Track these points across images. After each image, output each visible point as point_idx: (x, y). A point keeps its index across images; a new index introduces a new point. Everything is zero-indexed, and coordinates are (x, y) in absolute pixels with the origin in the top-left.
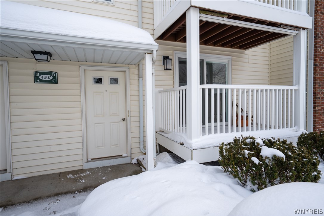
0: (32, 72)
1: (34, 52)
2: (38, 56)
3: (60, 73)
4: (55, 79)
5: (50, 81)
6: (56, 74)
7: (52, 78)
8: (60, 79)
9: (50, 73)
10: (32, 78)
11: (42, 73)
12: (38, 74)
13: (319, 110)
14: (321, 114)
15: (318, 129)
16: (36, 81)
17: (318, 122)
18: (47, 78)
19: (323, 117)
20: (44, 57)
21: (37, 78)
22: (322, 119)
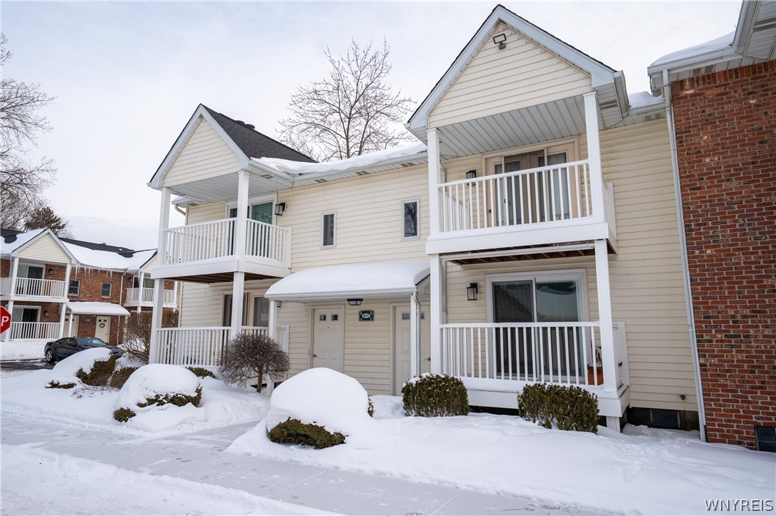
0: (357, 312)
1: (349, 300)
2: (351, 302)
3: (376, 312)
4: (372, 318)
5: (368, 319)
6: (373, 312)
7: (370, 316)
8: (376, 317)
9: (369, 312)
10: (358, 317)
11: (364, 312)
12: (361, 313)
13: (711, 365)
14: (719, 373)
15: (713, 403)
16: (360, 320)
17: (711, 387)
18: (366, 316)
19: (726, 380)
20: (354, 302)
21: (361, 316)
22: (726, 383)
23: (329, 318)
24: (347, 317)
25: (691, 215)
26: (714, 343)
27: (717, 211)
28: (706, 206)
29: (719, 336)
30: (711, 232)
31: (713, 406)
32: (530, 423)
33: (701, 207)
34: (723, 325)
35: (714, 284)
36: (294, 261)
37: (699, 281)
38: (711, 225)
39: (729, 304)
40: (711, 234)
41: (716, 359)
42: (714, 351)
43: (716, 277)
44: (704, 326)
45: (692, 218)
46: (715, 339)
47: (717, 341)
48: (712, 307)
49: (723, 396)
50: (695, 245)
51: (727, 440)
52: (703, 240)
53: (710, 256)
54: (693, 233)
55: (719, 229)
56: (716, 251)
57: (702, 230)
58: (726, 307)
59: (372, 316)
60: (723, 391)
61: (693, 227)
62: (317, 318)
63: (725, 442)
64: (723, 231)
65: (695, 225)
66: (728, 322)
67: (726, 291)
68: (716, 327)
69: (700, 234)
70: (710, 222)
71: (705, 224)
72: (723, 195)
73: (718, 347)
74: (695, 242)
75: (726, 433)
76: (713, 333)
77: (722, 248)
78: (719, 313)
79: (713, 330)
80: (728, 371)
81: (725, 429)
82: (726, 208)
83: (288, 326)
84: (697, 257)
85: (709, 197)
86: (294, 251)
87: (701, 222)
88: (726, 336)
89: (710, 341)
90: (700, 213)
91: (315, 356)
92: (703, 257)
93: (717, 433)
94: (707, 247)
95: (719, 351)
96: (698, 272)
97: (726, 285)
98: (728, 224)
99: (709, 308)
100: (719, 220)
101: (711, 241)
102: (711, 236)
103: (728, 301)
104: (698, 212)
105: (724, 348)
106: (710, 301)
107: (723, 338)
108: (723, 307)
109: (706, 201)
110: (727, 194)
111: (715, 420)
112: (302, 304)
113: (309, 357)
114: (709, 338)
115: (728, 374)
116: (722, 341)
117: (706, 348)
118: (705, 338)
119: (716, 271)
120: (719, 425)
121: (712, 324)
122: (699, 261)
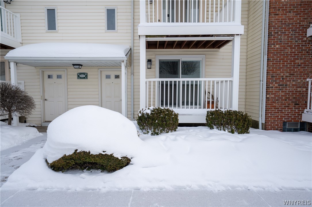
0: (76, 73)
1: (74, 65)
2: (75, 67)
3: (89, 74)
4: (86, 77)
5: (84, 78)
6: (87, 74)
7: (85, 76)
8: (89, 77)
9: (84, 74)
10: (76, 76)
11: (81, 74)
12: (79, 74)
13: (271, 98)
14: (274, 101)
15: (269, 114)
16: (78, 78)
17: (270, 107)
18: (83, 76)
19: (276, 104)
20: (78, 67)
21: (78, 76)
22: (276, 105)
23: (55, 77)
24: (68, 76)
25: (273, 28)
26: (274, 88)
27: (283, 27)
28: (279, 24)
29: (276, 85)
30: (279, 37)
31: (270, 115)
32: (222, 132)
33: (277, 24)
34: (278, 80)
35: (277, 61)
36: (24, 38)
37: (272, 60)
38: (280, 34)
39: (281, 71)
40: (279, 38)
41: (274, 95)
42: (273, 92)
43: (278, 58)
44: (271, 80)
45: (273, 29)
46: (274, 87)
47: (275, 87)
48: (275, 72)
49: (274, 111)
50: (272, 43)
51: (273, 129)
52: (276, 40)
53: (277, 48)
54: (272, 37)
55: (283, 36)
56: (280, 46)
57: (276, 36)
58: (281, 72)
59: (86, 76)
60: (274, 108)
61: (273, 34)
62: (46, 77)
63: (272, 130)
64: (284, 37)
65: (274, 33)
66: (280, 79)
67: (281, 65)
68: (275, 81)
69: (275, 37)
70: (280, 32)
71: (278, 33)
72: (286, 19)
73: (275, 90)
74: (272, 41)
75: (273, 126)
76: (274, 84)
77: (283, 45)
78: (277, 75)
79: (274, 83)
80: (277, 100)
81: (272, 124)
82: (287, 26)
83: (24, 82)
84: (272, 48)
85: (281, 19)
86: (23, 31)
87: (276, 31)
88: (279, 85)
89: (272, 87)
90: (277, 27)
91: (46, 100)
92: (275, 49)
93: (270, 126)
94: (277, 44)
95: (275, 92)
96: (272, 56)
97: (282, 62)
98: (287, 34)
99: (274, 72)
100: (283, 31)
101: (279, 41)
102: (279, 39)
103: (282, 69)
104: (276, 26)
105: (277, 90)
106: (275, 69)
107: (277, 86)
108: (279, 72)
109: (279, 22)
110: (289, 19)
111: (269, 121)
112: (34, 68)
113: (42, 101)
114: (272, 86)
115: (277, 101)
116: (277, 87)
117: (270, 90)
118: (270, 86)
119: (279, 56)
120: (271, 123)
121: (274, 80)
122: (273, 51)
